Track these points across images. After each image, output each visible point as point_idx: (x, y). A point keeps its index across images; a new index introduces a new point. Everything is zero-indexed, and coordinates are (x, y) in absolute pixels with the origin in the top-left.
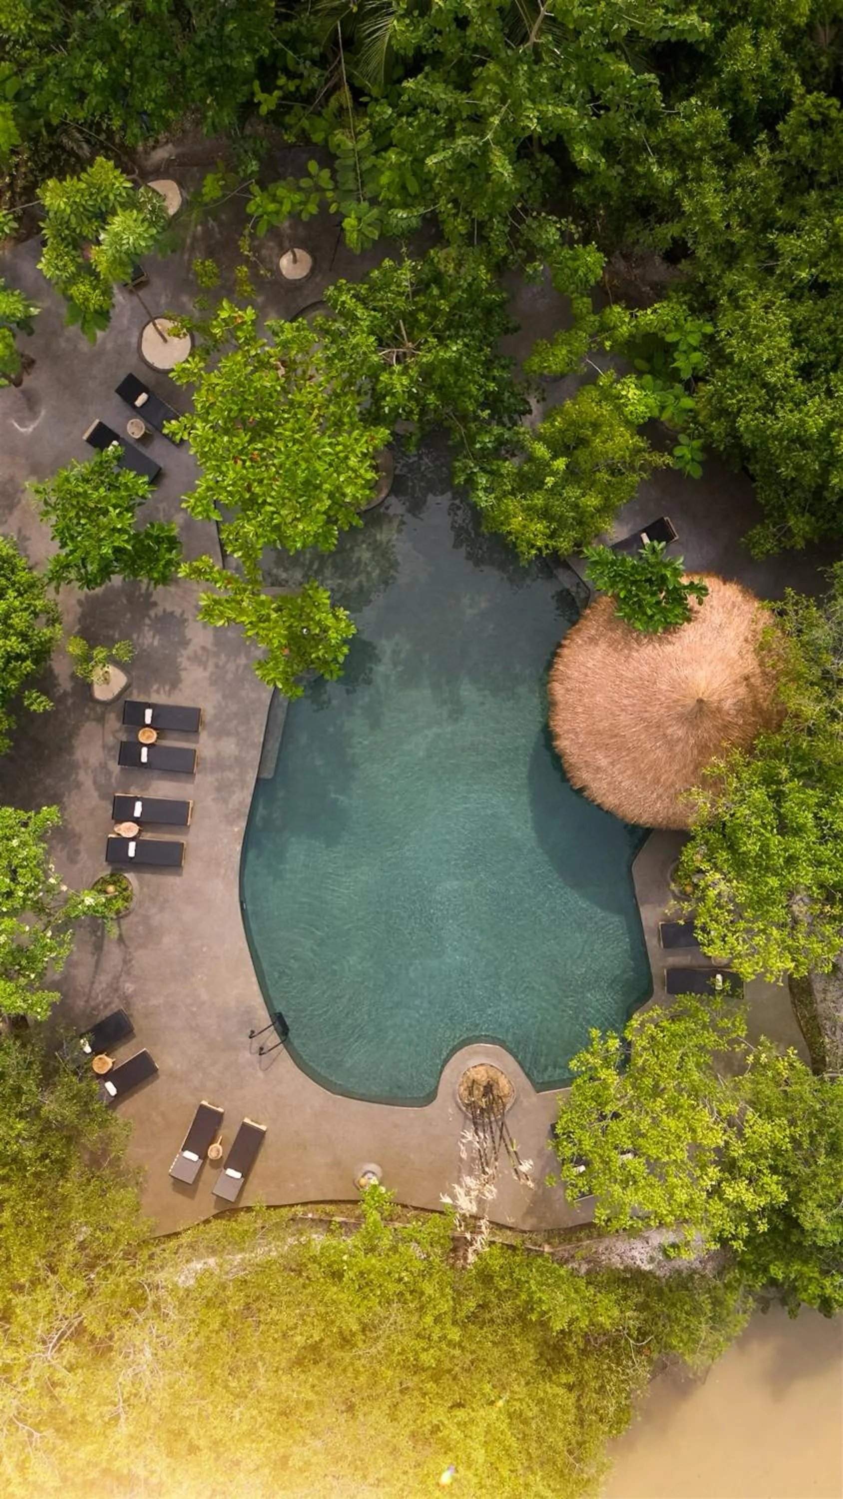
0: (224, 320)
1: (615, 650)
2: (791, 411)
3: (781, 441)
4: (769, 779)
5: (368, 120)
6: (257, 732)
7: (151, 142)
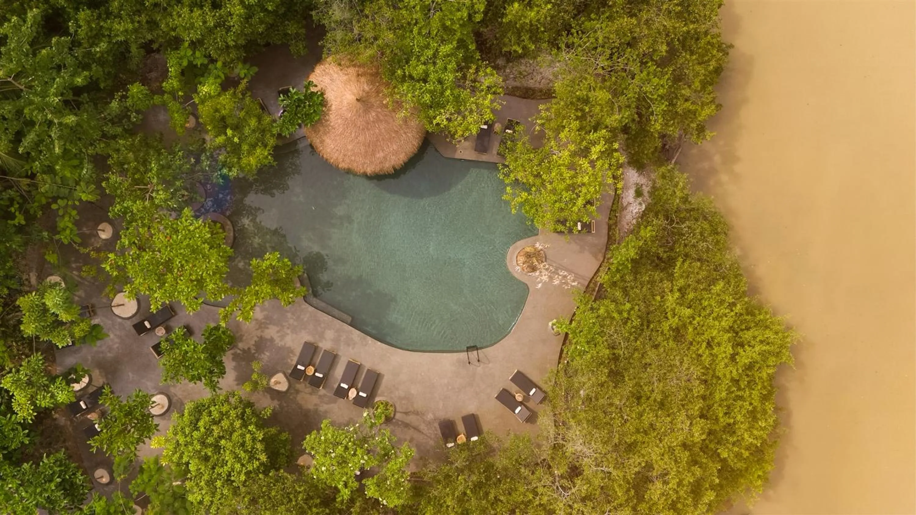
0: (111, 269)
1: (329, 132)
2: (232, 19)
3: (245, 27)
4: (403, 79)
5: (38, 174)
6: (326, 318)
7: (26, 283)
